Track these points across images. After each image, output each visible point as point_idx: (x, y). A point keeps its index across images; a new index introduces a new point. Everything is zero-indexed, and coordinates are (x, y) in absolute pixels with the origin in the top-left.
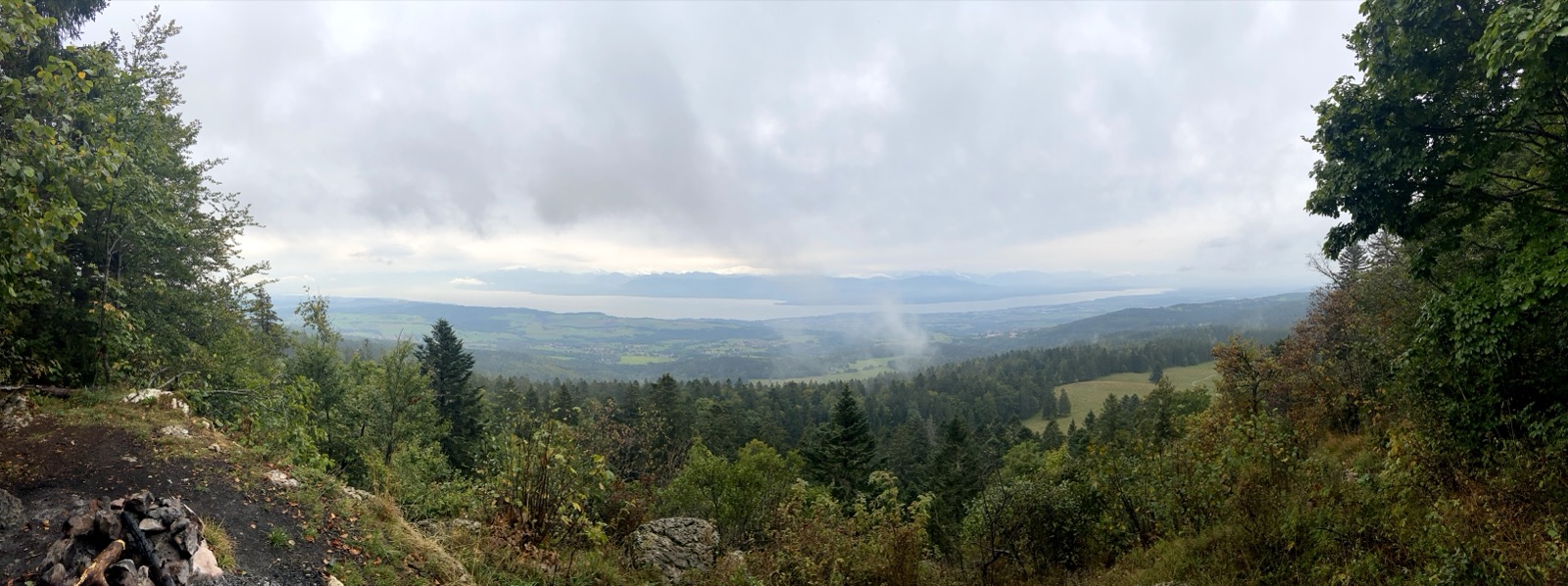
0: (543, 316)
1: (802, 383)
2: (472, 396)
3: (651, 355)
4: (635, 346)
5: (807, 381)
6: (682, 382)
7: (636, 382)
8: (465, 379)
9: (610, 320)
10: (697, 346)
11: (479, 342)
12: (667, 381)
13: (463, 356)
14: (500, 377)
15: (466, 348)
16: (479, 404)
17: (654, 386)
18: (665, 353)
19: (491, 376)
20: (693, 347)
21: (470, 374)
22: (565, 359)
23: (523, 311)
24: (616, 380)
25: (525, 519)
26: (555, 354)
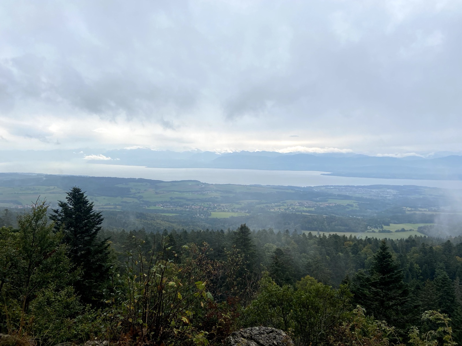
0: (155, 184)
1: (344, 236)
2: (100, 246)
3: (233, 211)
4: (222, 205)
5: (348, 235)
6: (254, 231)
7: (222, 231)
8: (95, 233)
9: (203, 186)
10: (264, 205)
11: (107, 205)
12: (244, 230)
13: (94, 215)
14: (124, 231)
15: (96, 209)
16: (107, 252)
17: (235, 233)
18: (242, 209)
19: (116, 230)
20: (262, 206)
21: (99, 229)
22: (171, 215)
23: (141, 180)
24: (208, 230)
25: (145, 333)
26: (163, 211)
